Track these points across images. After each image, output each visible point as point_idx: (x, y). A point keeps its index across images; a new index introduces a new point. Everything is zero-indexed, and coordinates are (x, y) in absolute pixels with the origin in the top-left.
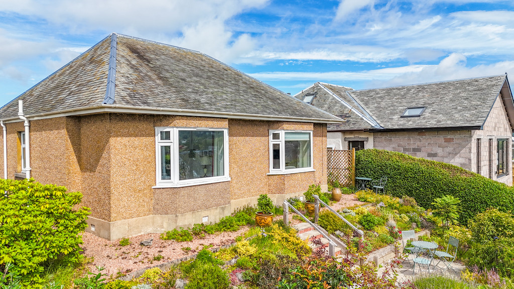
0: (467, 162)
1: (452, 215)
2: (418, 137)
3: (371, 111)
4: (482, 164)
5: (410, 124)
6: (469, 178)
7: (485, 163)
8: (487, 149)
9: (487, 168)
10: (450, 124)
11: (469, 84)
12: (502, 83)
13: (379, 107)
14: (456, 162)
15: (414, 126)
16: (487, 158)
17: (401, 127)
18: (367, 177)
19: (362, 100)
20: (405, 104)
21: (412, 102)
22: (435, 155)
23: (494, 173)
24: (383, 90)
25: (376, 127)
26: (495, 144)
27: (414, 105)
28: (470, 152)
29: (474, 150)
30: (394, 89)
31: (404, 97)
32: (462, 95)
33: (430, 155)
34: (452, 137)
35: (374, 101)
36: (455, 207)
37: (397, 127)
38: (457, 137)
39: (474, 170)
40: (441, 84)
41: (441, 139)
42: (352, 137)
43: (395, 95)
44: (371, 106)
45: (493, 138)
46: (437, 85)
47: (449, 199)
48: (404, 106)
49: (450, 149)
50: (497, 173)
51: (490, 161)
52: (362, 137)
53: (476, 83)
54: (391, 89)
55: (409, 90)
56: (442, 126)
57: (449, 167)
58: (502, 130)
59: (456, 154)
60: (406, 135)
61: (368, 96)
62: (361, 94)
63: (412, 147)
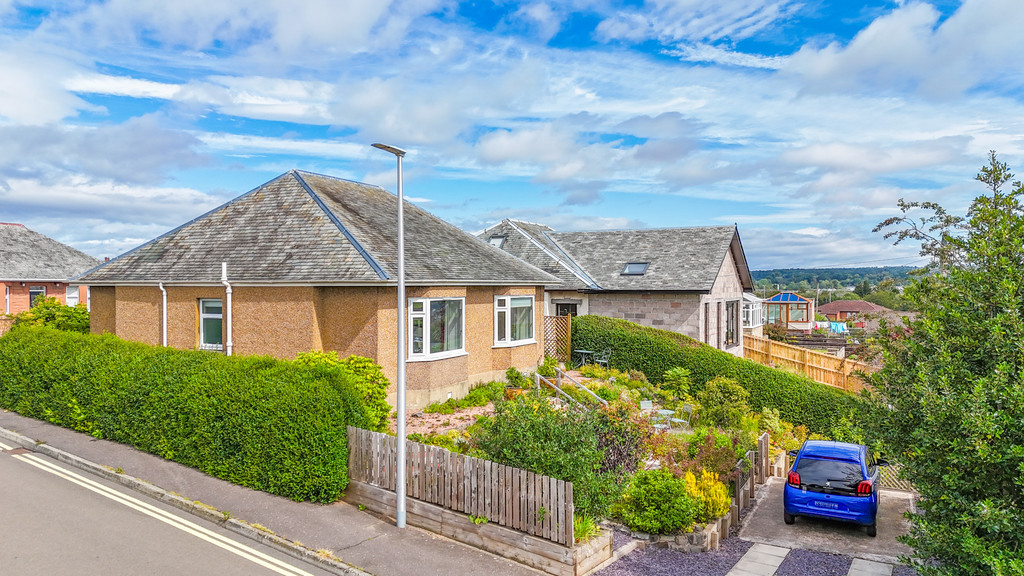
0: (695, 330)
1: (683, 387)
2: (642, 300)
3: (582, 265)
4: (710, 332)
5: (633, 285)
6: (698, 348)
7: (713, 331)
8: (715, 315)
9: (716, 336)
10: (676, 286)
11: (696, 234)
12: (731, 237)
13: (592, 260)
14: (684, 330)
15: (638, 287)
16: (716, 325)
17: (623, 288)
18: (587, 349)
19: (568, 248)
20: (623, 257)
21: (632, 255)
22: (660, 322)
23: (722, 343)
24: (593, 234)
25: (593, 287)
26: (723, 307)
27: (634, 258)
28: (698, 319)
29: (702, 317)
30: (606, 234)
31: (620, 246)
32: (689, 249)
33: (655, 322)
34: (680, 301)
35: (584, 250)
36: (686, 379)
37: (618, 288)
38: (684, 300)
39: (702, 339)
40: (664, 231)
41: (667, 303)
42: (562, 299)
43: (610, 244)
44: (582, 257)
45: (722, 301)
46: (660, 232)
47: (679, 370)
48: (623, 259)
49: (677, 316)
50: (727, 343)
51: (719, 328)
52: (575, 298)
53: (703, 234)
54: (604, 234)
55: (626, 237)
56: (669, 289)
57: (678, 337)
58: (731, 290)
59: (683, 322)
60: (629, 298)
61: (574, 241)
62: (564, 237)
63: (635, 312)
